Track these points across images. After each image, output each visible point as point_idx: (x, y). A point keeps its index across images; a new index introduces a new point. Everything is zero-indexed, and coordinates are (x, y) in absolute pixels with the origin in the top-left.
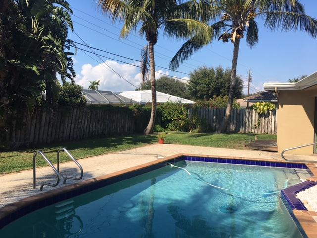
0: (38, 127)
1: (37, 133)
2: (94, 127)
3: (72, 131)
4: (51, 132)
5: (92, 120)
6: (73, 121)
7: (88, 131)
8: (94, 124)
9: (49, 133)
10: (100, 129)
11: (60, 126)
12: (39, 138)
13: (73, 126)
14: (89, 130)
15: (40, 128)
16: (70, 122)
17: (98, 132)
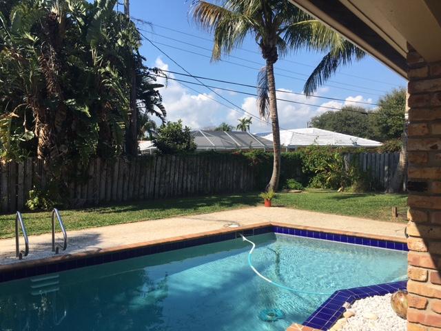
0: (109, 181)
1: (109, 188)
2: (189, 181)
3: (157, 186)
4: (128, 187)
5: (186, 171)
6: (157, 173)
7: (180, 186)
8: (190, 177)
9: (126, 188)
10: (199, 184)
11: (140, 179)
12: (112, 195)
13: (157, 179)
14: (182, 185)
15: (112, 182)
16: (153, 174)
17: (195, 188)
